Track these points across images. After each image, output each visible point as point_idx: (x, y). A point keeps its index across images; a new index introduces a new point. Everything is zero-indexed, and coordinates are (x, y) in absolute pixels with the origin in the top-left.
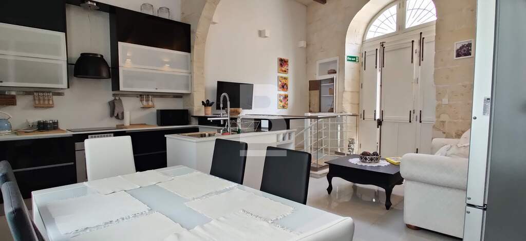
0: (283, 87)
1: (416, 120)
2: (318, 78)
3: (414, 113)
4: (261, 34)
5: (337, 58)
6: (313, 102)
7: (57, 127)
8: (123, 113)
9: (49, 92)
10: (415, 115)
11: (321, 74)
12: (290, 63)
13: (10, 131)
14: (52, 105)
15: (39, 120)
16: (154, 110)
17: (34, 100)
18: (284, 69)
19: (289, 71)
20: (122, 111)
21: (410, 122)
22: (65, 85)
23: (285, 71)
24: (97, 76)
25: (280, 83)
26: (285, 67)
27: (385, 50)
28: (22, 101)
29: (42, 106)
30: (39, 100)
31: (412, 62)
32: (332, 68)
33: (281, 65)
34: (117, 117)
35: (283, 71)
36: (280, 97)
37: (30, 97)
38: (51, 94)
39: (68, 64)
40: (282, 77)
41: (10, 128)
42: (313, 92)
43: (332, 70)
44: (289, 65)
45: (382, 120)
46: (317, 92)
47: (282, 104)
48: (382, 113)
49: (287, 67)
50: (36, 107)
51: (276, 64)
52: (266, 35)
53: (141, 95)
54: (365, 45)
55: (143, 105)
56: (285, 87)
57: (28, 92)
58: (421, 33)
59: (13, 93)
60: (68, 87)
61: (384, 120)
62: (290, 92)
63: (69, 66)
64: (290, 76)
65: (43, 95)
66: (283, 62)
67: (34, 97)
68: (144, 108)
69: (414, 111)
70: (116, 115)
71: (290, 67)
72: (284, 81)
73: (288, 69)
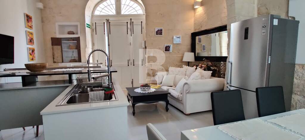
0: (31, 41)
1: (131, 65)
2: (58, 36)
5: (78, 24)
6: (56, 55)
10: (130, 62)
11: (61, 33)
12: (33, 19)
18: (30, 24)
19: (33, 27)
21: (128, 65)
23: (31, 27)
25: (28, 38)
27: (110, 24)
31: (128, 34)
33: (28, 21)
35: (29, 26)
36: (30, 50)
40: (28, 32)
42: (55, 47)
43: (71, 31)
44: (33, 21)
45: (111, 66)
46: (59, 47)
47: (31, 57)
48: (111, 61)
49: (32, 23)
51: (22, 20)
54: (94, 18)
56: (32, 41)
58: (131, 19)
62: (35, 46)
64: (34, 31)
66: (28, 18)
69: (130, 60)
71: (34, 23)
72: (30, 35)
73: (32, 25)
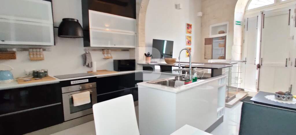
1: (291, 65)
2: (211, 36)
3: (289, 60)
4: (177, 6)
5: (227, 23)
6: (207, 53)
7: (47, 75)
8: (92, 63)
9: (40, 49)
10: (290, 61)
11: (214, 33)
12: (192, 27)
13: (13, 80)
14: (42, 58)
15: (34, 70)
16: (112, 60)
17: (30, 54)
19: (192, 32)
20: (91, 62)
21: (286, 66)
22: (52, 43)
23: (190, 32)
24: (75, 36)
25: (187, 40)
26: (190, 29)
27: (265, 17)
28: (20, 56)
29: (36, 59)
30: (33, 54)
31: (289, 25)
32: (222, 29)
33: (188, 28)
34: (88, 66)
35: (189, 32)
37: (26, 53)
38: (41, 50)
39: (54, 27)
40: (188, 36)
41: (12, 77)
42: (207, 46)
43: (221, 31)
44: (192, 28)
45: (262, 65)
46: (211, 46)
47: (187, 54)
48: (261, 60)
49: (191, 29)
50: (32, 60)
51: (184, 27)
52: (181, 8)
53: (103, 50)
54: (247, 14)
55: (104, 56)
56: (190, 43)
57: (24, 49)
59: (14, 50)
60: (55, 45)
61: (263, 65)
62: (192, 47)
63: (55, 28)
64: (192, 35)
65: (36, 51)
66: (189, 26)
67: (29, 52)
68: (105, 59)
69: (289, 58)
70: (87, 64)
72: (189, 39)
73: (191, 31)
